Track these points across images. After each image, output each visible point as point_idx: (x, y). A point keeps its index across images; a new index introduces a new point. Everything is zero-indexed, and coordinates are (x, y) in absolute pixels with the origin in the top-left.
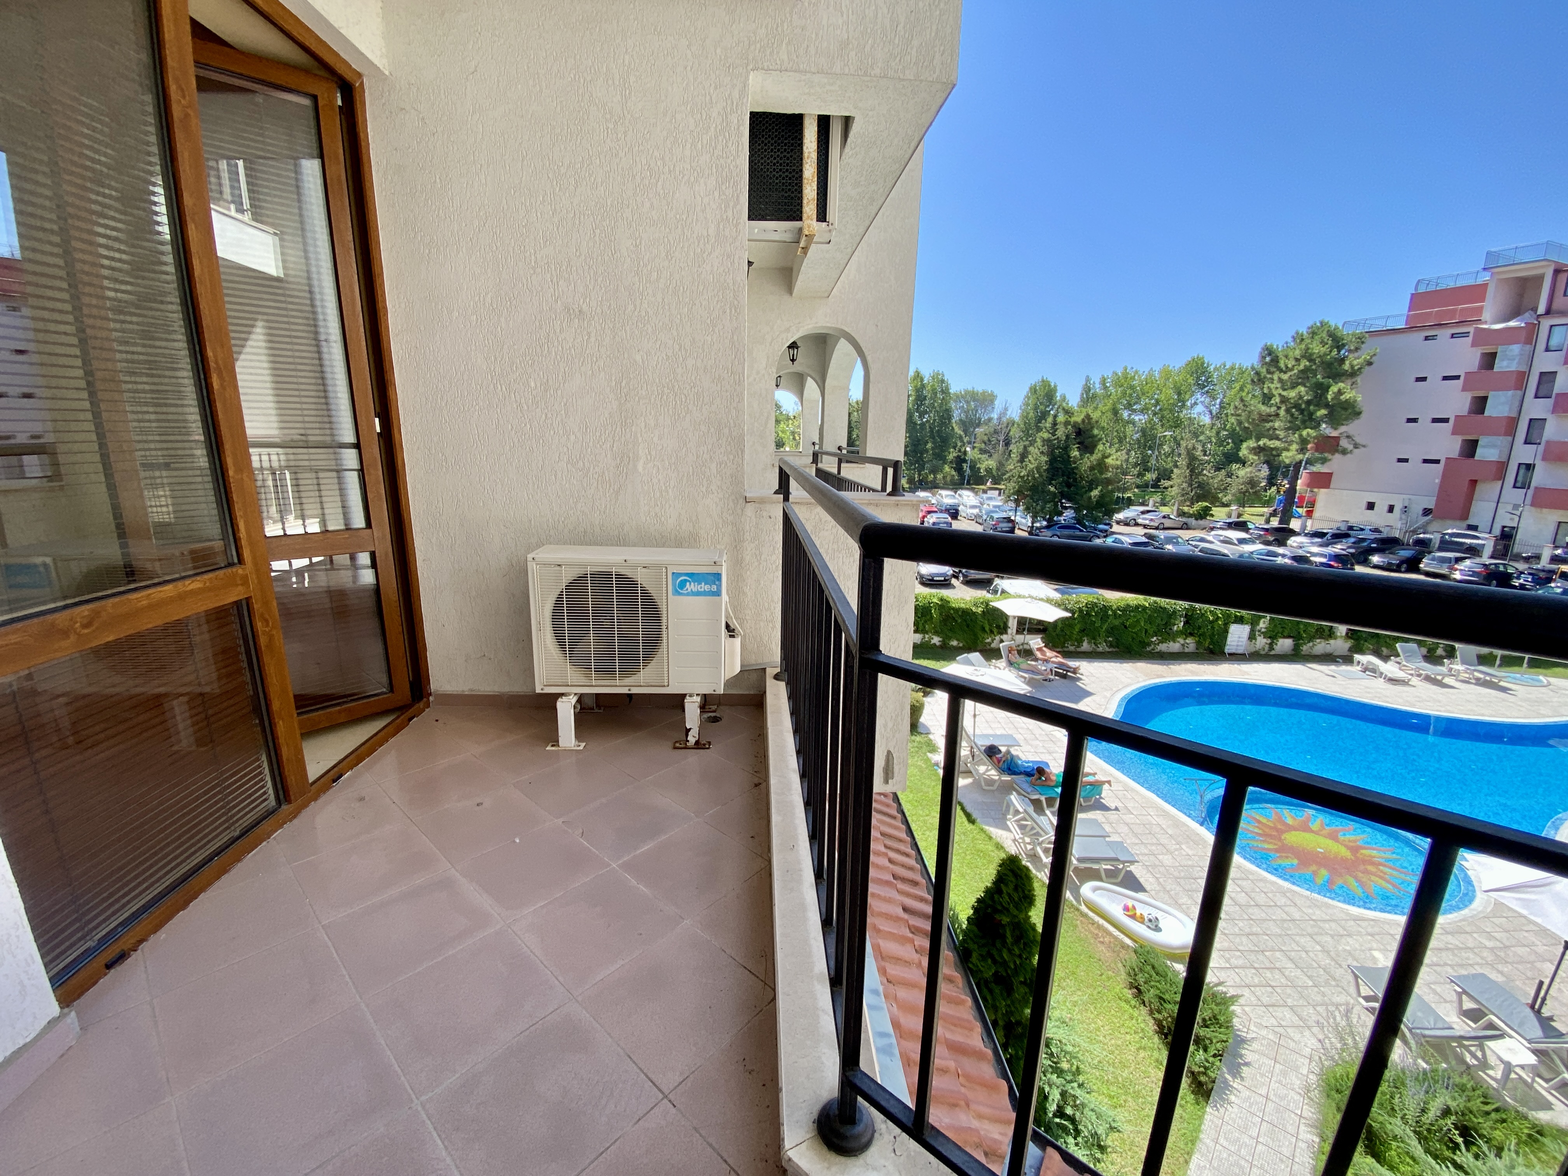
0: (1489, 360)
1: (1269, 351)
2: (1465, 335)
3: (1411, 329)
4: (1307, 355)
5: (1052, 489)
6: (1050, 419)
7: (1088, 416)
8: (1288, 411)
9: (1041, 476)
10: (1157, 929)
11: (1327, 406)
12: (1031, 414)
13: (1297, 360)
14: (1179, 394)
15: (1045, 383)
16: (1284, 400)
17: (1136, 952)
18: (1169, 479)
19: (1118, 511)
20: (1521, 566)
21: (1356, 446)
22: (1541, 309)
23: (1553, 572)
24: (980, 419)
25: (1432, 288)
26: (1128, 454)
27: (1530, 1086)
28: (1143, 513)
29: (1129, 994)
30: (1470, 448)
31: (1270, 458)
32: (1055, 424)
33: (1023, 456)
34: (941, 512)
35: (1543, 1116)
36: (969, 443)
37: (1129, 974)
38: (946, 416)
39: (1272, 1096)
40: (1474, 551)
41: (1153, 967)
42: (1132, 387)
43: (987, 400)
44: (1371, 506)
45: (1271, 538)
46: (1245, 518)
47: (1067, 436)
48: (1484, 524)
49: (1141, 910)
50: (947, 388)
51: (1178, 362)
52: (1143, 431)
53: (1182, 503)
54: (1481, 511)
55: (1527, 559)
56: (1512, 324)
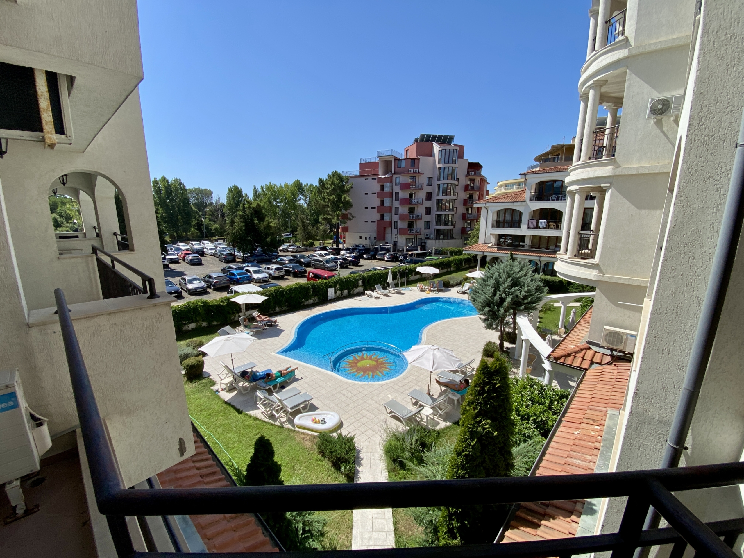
0: (382, 188)
1: (321, 181)
2: (375, 179)
3: (361, 176)
4: (333, 183)
5: (249, 238)
6: (241, 205)
7: (258, 204)
8: (331, 204)
9: (243, 232)
10: (325, 423)
11: (342, 203)
12: (232, 202)
13: (330, 185)
14: (293, 195)
15: (236, 187)
16: (329, 200)
17: (319, 437)
18: (297, 231)
19: (280, 246)
20: (400, 253)
21: (353, 217)
22: (393, 172)
23: (407, 254)
24: (206, 203)
25: (364, 162)
26: (279, 221)
27: (433, 420)
28: (290, 246)
29: (320, 456)
30: (382, 217)
31: (328, 221)
32: (244, 208)
33: (232, 223)
34: (194, 253)
36: (203, 215)
37: (318, 448)
38: (186, 201)
40: (388, 250)
41: (326, 440)
42: (275, 191)
43: (209, 193)
44: (360, 238)
45: (335, 252)
46: (325, 245)
47: (251, 214)
48: (389, 241)
49: (319, 418)
50: (184, 186)
51: (291, 182)
52: (282, 210)
53: (303, 241)
54: (388, 236)
55: (401, 251)
56: (387, 176)
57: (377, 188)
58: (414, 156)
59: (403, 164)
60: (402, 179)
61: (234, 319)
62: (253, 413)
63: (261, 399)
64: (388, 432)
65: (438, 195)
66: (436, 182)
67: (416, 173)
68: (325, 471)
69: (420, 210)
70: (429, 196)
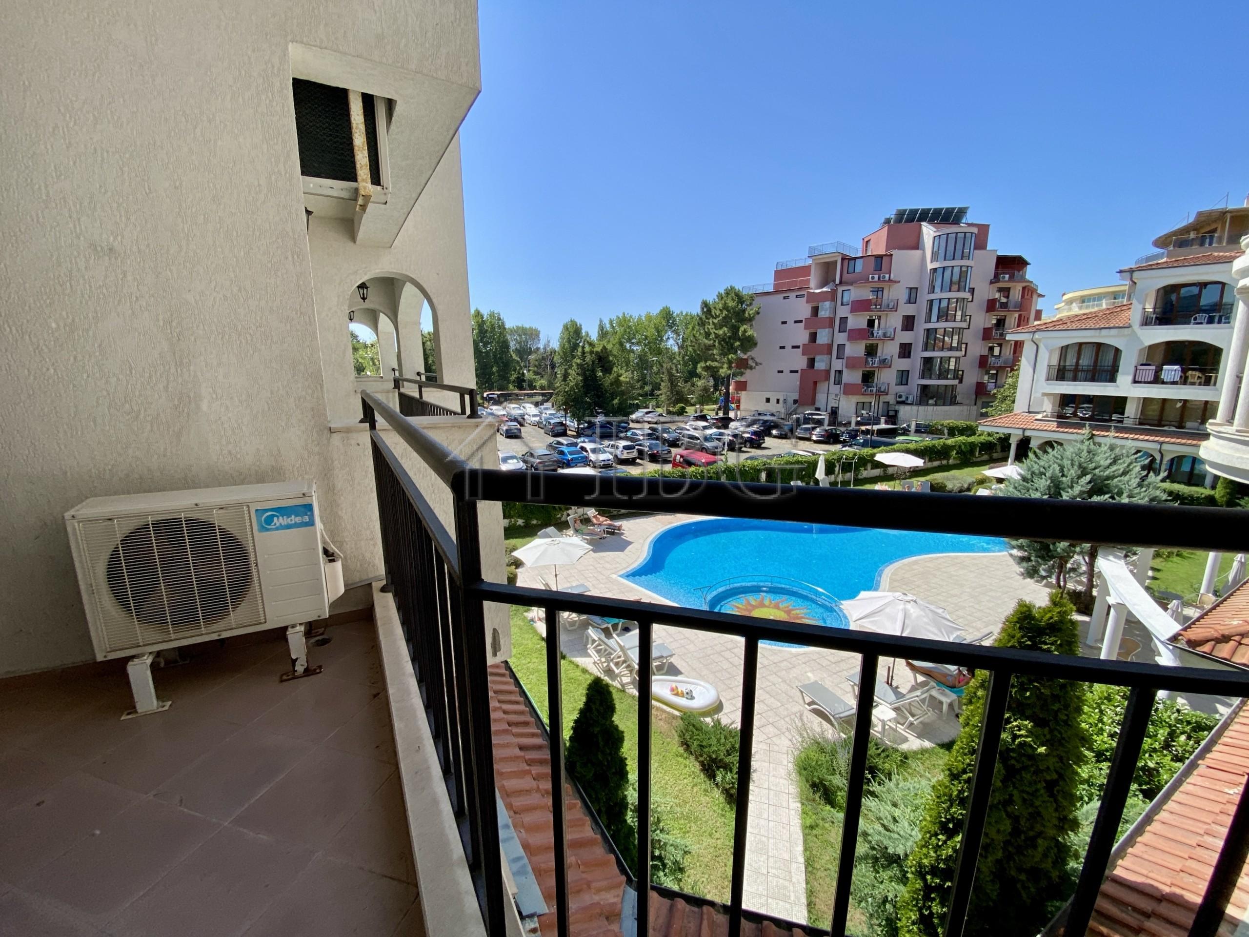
0: (815, 311)
1: (705, 304)
2: (803, 296)
3: (776, 292)
4: (726, 307)
5: (588, 400)
6: (580, 349)
7: (604, 347)
8: (719, 343)
9: (579, 391)
10: (692, 698)
11: (739, 339)
12: (567, 346)
13: (721, 310)
14: (658, 332)
15: (574, 323)
16: (717, 336)
17: (682, 718)
18: (659, 389)
19: (632, 413)
20: (843, 429)
21: (757, 364)
22: (837, 281)
23: (857, 431)
24: (530, 348)
25: (784, 268)
26: (633, 373)
27: (895, 731)
28: (647, 413)
29: (681, 750)
30: (811, 362)
31: (713, 372)
32: (583, 353)
33: (565, 376)
34: (511, 420)
35: (904, 747)
36: (525, 367)
37: (680, 736)
38: (505, 345)
39: (772, 787)
40: (820, 423)
41: (694, 726)
42: (629, 327)
43: (534, 334)
44: (768, 400)
45: (720, 424)
46: (705, 412)
47: (593, 362)
48: (823, 407)
49: (682, 688)
50: (503, 323)
51: (655, 311)
52: (640, 357)
53: (668, 405)
54: (821, 399)
55: (845, 425)
56: (825, 289)
57: (804, 310)
58: (881, 251)
59: (859, 266)
60: (855, 293)
61: (560, 518)
62: (581, 661)
63: (594, 641)
64: (805, 735)
65: (929, 320)
66: (924, 297)
67: (884, 281)
68: (690, 776)
69: (889, 350)
70: (909, 323)
